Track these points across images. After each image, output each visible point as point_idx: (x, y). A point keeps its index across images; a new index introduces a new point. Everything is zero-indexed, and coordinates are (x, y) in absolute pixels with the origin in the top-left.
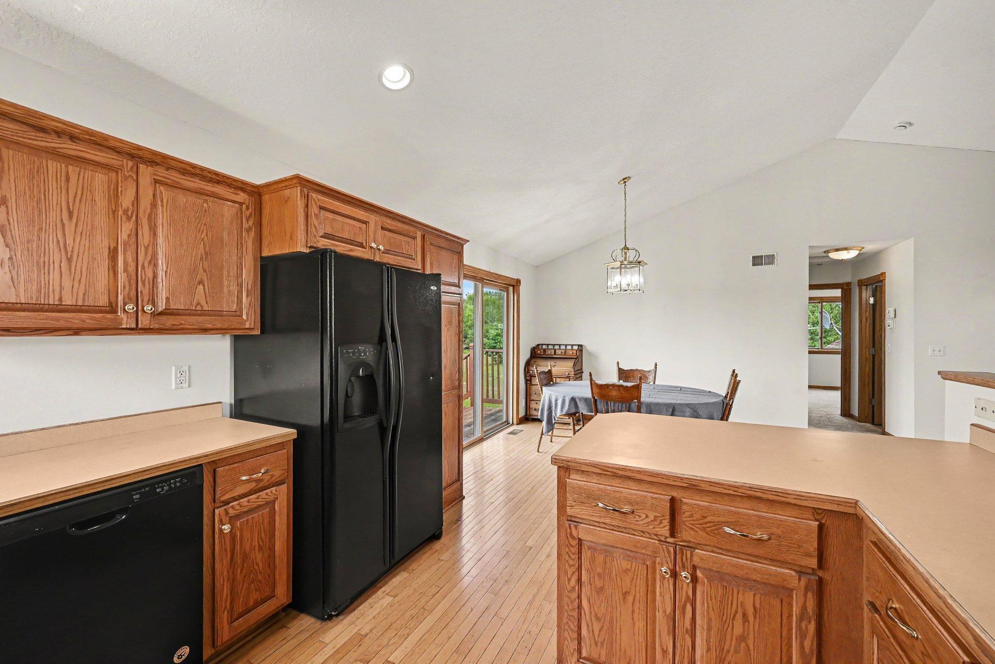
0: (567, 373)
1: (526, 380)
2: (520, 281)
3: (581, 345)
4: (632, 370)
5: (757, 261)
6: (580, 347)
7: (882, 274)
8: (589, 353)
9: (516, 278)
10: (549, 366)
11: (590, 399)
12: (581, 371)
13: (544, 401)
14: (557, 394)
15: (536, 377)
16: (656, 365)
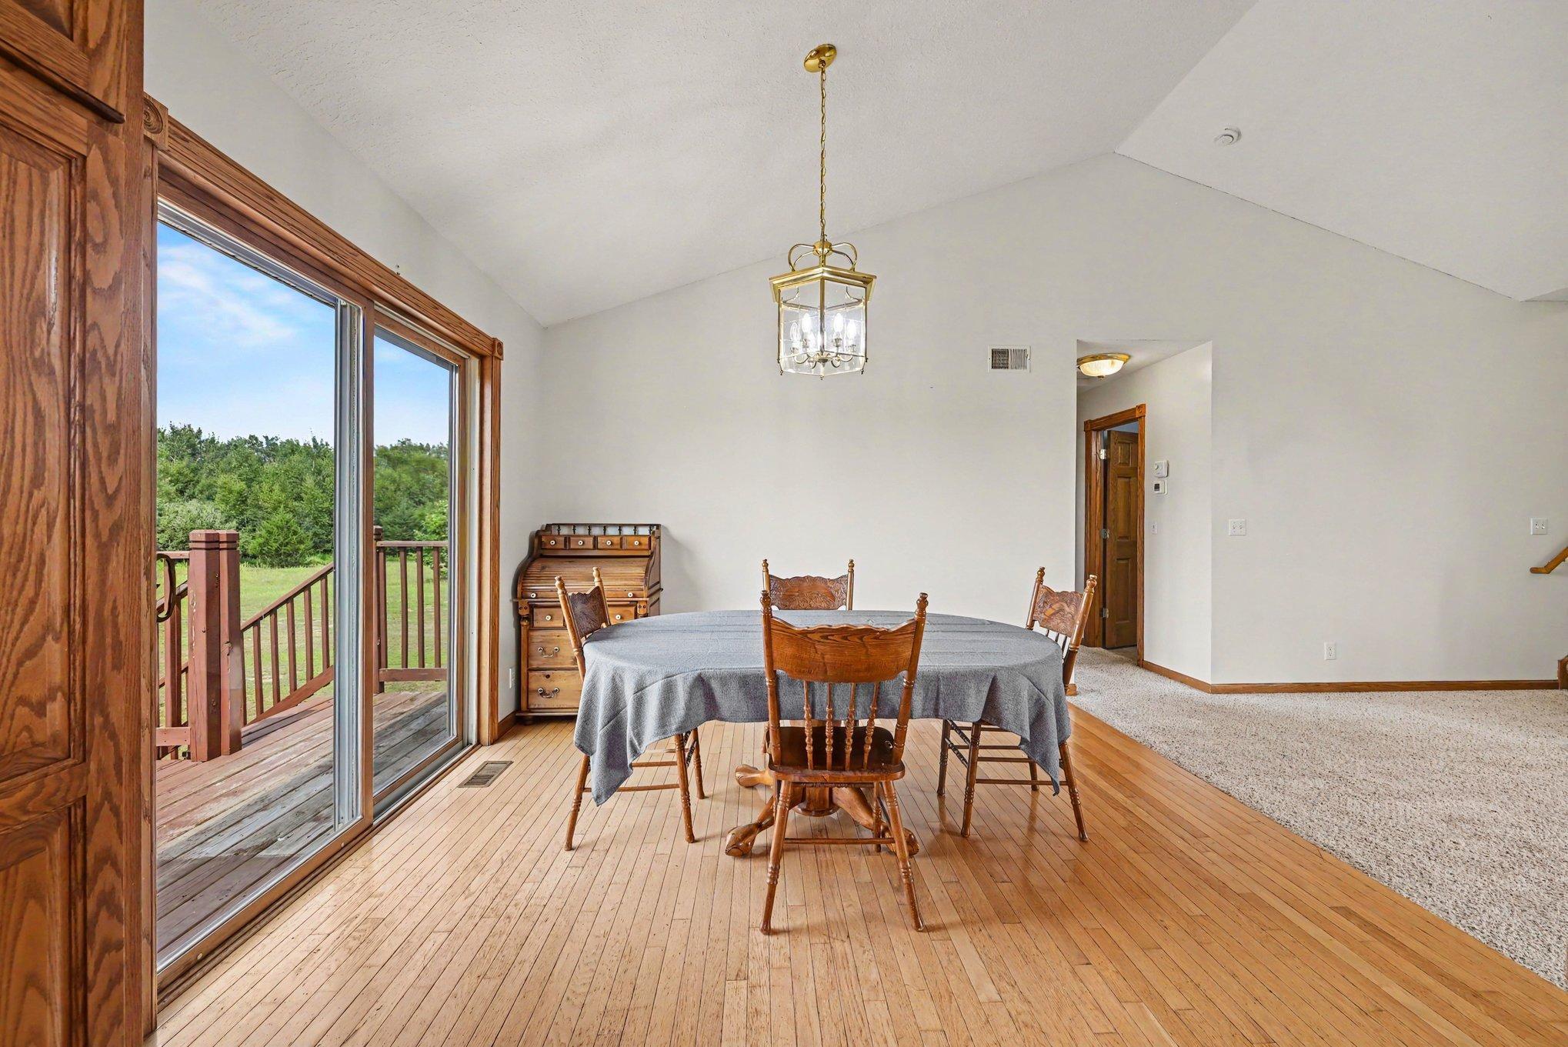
0: (630, 594)
1: (519, 618)
2: (500, 345)
3: (658, 526)
4: (797, 578)
5: (1000, 359)
6: (655, 528)
7: (1139, 407)
8: (676, 543)
9: (492, 336)
10: (596, 579)
11: (760, 678)
12: (657, 587)
13: (593, 688)
14: (644, 668)
15: (560, 607)
16: (852, 564)
